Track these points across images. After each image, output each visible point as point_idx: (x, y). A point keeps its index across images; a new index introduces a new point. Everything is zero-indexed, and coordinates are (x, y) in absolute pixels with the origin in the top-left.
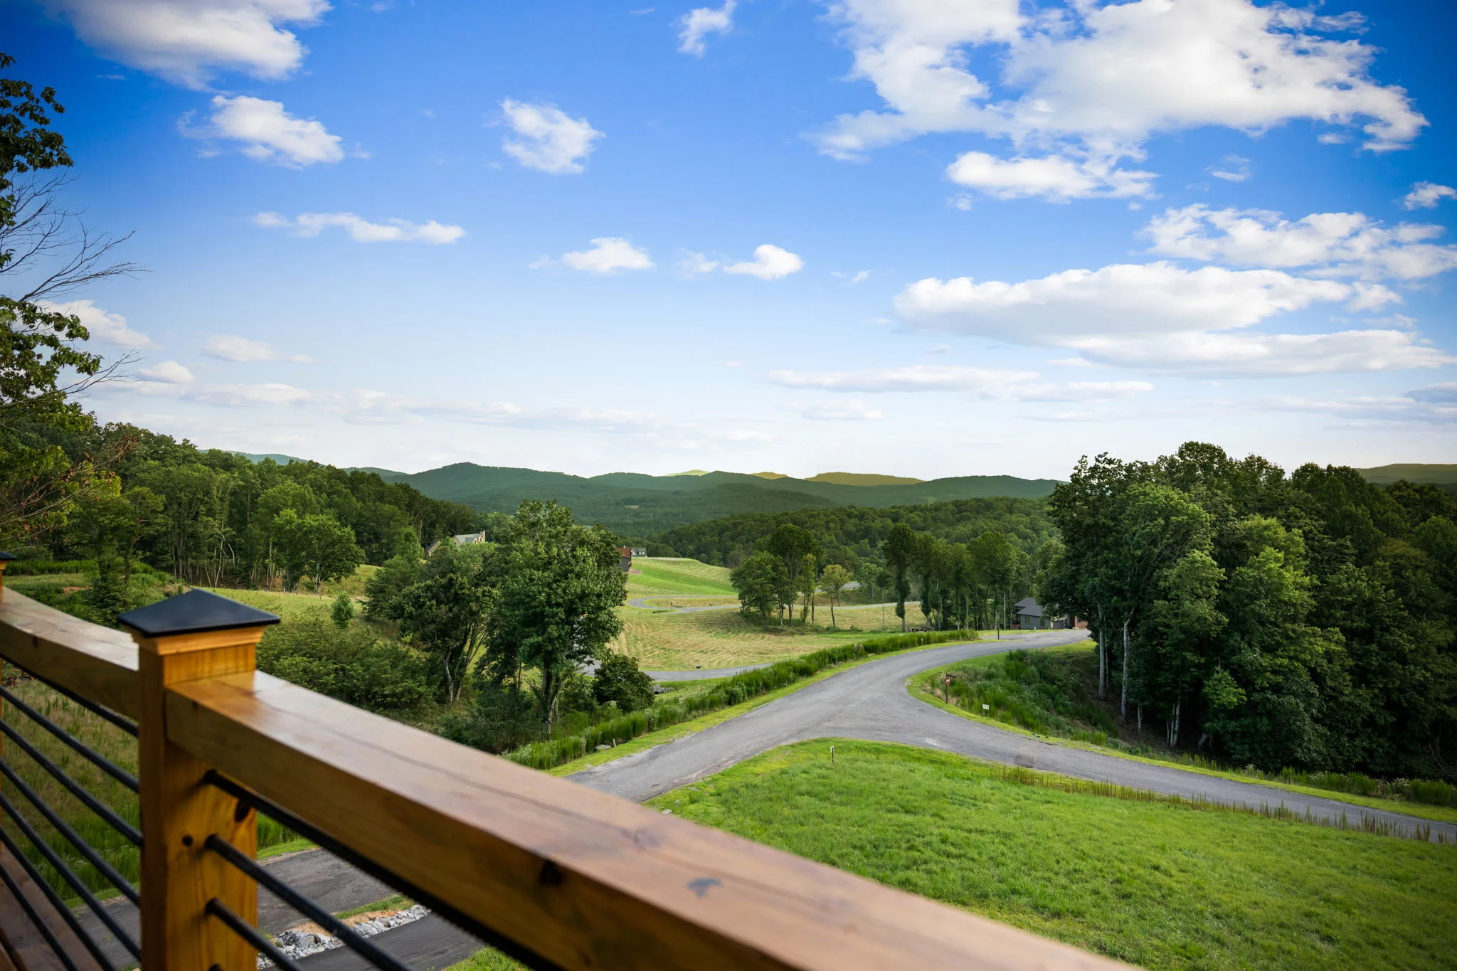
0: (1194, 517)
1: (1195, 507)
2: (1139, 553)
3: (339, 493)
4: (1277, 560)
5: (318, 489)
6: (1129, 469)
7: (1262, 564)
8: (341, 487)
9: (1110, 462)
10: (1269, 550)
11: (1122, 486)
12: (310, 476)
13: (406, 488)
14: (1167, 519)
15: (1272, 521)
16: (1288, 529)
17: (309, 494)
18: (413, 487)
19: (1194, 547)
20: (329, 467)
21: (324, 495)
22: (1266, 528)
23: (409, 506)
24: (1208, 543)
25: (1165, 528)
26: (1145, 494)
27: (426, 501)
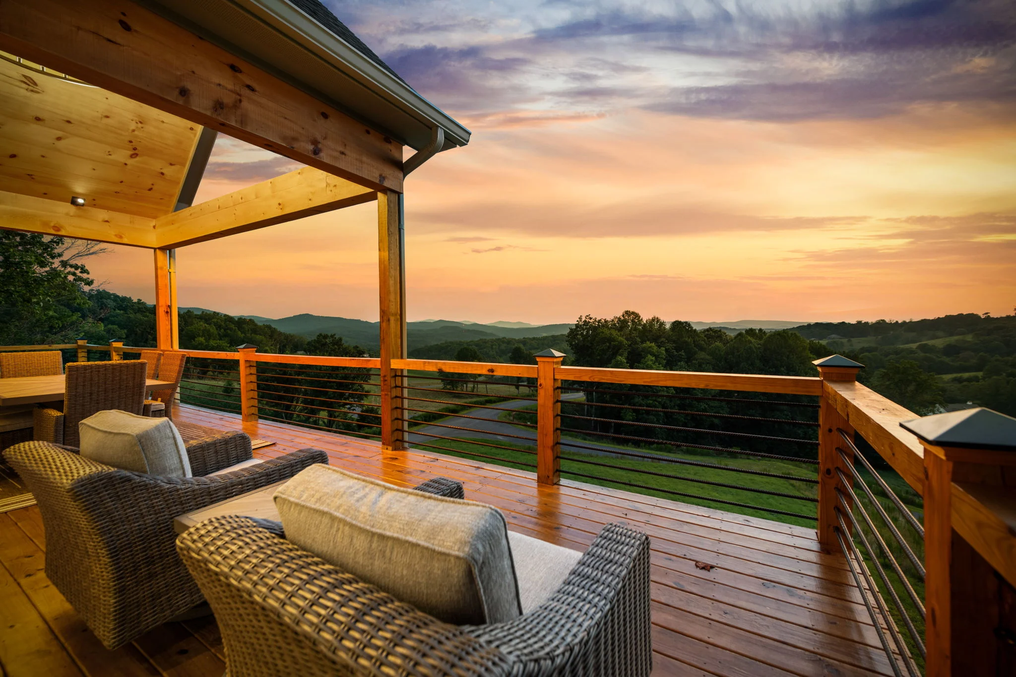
0: (621, 342)
1: (620, 338)
2: (598, 357)
3: (231, 329)
4: (652, 360)
5: (219, 327)
6: (599, 321)
7: (646, 362)
8: (232, 326)
9: (591, 319)
10: (649, 356)
11: (595, 329)
12: (215, 320)
13: (269, 327)
14: (610, 343)
15: (653, 344)
16: (659, 347)
17: (213, 330)
18: (273, 326)
19: (620, 355)
20: (225, 315)
21: (222, 330)
22: (650, 347)
23: (271, 337)
24: (626, 354)
25: (609, 347)
26: (603, 332)
27: (280, 334)
